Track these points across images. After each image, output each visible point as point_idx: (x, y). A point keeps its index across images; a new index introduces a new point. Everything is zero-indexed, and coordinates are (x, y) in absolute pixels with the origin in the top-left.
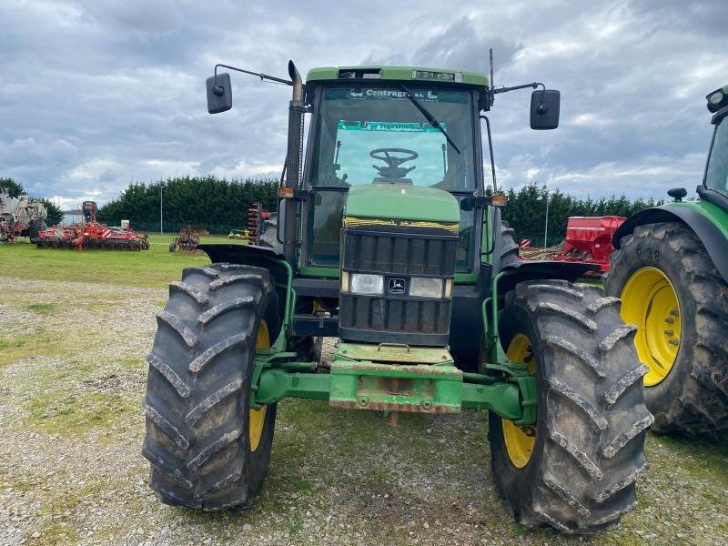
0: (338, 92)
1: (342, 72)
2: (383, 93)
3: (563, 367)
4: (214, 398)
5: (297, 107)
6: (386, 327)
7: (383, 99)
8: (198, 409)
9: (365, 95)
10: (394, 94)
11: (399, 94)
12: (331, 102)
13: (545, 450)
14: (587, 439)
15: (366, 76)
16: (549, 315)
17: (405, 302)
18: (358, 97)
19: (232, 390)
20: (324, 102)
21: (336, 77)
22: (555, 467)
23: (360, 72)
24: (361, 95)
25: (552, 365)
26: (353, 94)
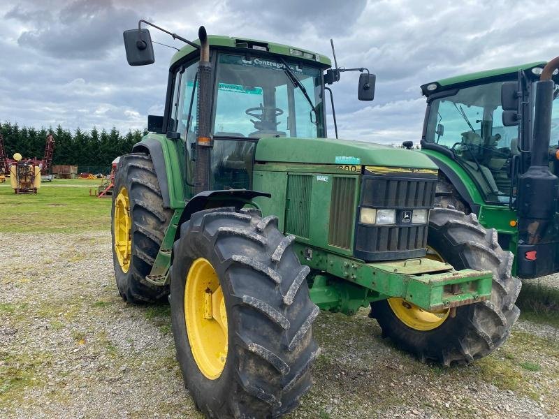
0: (233, 57)
1: (238, 41)
2: (267, 63)
3: (479, 260)
4: (307, 325)
5: (208, 67)
6: (399, 248)
7: (267, 68)
8: (298, 337)
9: (253, 62)
10: (275, 65)
11: (278, 65)
12: (225, 65)
13: (475, 314)
14: (499, 302)
15: (255, 47)
16: (456, 227)
17: (409, 228)
18: (248, 64)
19: (316, 315)
20: (219, 64)
21: (234, 46)
22: (481, 324)
23: (251, 43)
24: (250, 62)
25: (472, 260)
26: (244, 61)
